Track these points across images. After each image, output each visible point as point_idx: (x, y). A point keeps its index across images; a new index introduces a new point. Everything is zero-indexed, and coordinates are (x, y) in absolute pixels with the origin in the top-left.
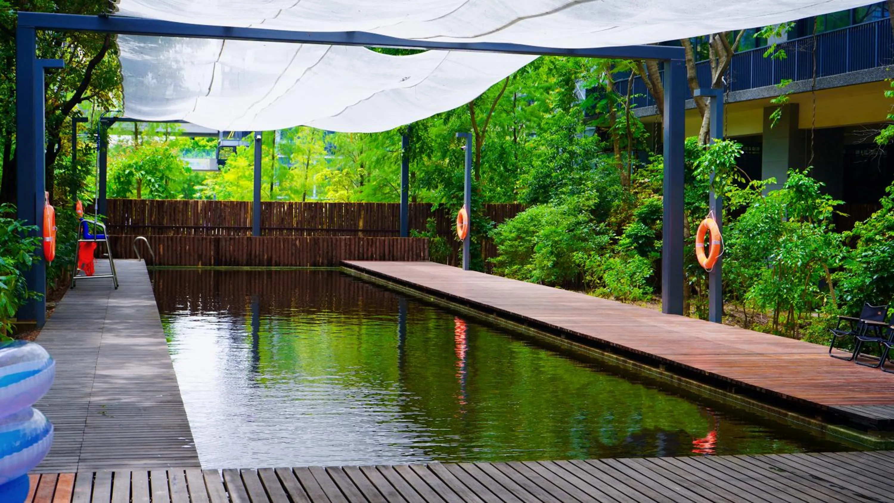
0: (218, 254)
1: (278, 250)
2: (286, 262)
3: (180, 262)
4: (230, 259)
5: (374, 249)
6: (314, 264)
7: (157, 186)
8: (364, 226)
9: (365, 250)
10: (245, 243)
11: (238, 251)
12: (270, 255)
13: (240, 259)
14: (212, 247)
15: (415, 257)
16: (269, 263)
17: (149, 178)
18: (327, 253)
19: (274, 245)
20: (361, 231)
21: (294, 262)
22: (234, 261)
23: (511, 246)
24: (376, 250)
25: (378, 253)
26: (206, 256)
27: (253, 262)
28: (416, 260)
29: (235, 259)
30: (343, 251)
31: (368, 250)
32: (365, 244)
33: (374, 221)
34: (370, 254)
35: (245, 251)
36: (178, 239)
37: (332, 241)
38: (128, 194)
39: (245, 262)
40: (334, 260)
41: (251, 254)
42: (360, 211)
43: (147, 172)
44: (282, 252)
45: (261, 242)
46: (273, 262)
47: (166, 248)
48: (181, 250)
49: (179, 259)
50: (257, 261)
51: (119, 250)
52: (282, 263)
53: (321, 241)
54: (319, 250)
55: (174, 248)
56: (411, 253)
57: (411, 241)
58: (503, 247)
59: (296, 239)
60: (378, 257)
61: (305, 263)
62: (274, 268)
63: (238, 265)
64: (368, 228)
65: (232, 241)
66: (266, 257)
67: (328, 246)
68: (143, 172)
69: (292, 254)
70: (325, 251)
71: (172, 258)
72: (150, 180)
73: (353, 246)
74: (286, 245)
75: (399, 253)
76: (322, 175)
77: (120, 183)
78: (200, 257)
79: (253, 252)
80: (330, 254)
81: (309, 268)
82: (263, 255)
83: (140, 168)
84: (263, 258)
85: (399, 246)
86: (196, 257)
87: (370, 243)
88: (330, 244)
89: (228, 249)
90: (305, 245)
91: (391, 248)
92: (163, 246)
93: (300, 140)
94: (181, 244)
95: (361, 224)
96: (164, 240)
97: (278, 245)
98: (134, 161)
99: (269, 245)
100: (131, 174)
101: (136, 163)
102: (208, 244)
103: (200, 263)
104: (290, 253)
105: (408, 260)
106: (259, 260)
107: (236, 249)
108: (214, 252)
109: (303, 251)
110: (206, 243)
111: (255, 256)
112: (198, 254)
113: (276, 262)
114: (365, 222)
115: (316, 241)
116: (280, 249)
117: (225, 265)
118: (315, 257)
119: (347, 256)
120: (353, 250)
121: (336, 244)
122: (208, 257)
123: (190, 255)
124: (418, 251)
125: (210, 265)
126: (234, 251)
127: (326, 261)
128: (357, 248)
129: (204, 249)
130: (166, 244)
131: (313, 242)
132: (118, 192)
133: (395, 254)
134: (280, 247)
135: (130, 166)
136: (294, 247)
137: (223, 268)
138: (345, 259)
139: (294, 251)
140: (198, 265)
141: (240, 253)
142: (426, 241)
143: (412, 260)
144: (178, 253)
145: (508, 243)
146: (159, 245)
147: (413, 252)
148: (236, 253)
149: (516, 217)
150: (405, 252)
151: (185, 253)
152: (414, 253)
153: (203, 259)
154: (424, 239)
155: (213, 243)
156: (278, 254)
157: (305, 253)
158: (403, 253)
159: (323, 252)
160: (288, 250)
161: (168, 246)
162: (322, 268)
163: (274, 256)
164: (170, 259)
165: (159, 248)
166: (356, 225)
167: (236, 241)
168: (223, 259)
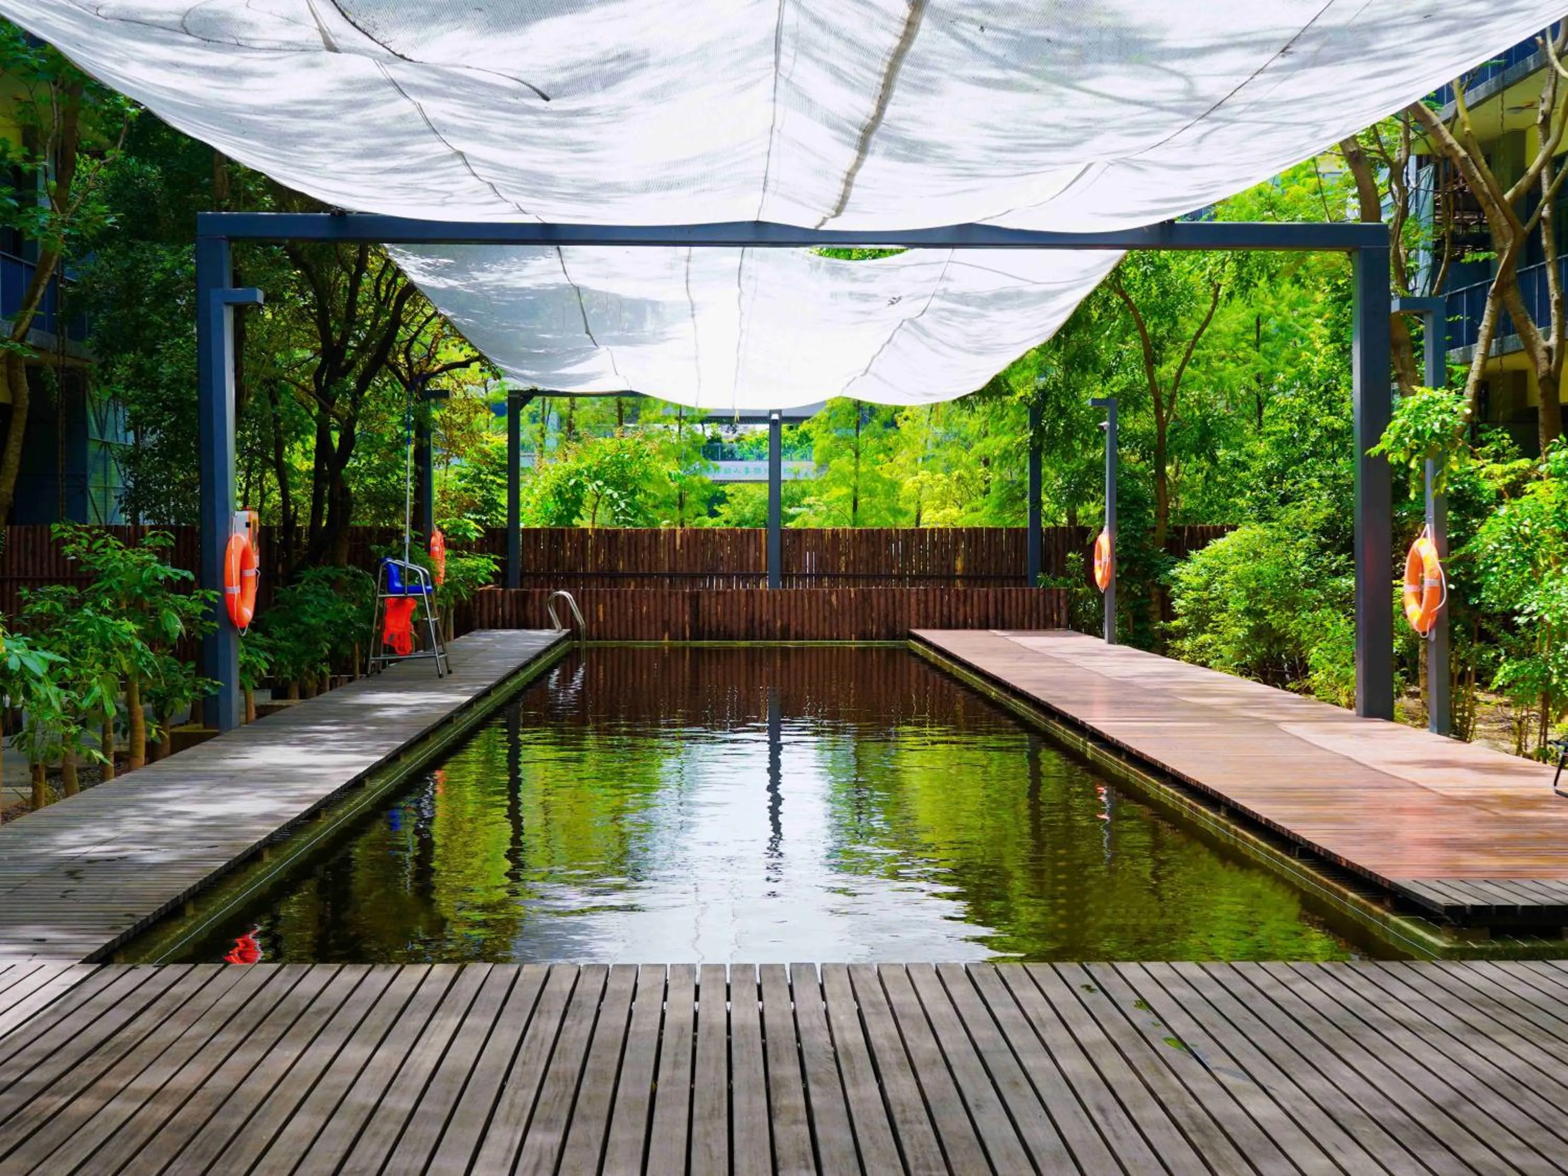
0: (697, 620)
1: (799, 611)
2: (814, 632)
3: (633, 634)
4: (718, 629)
5: (968, 609)
6: (863, 636)
7: (623, 505)
8: (964, 568)
9: (953, 610)
10: (743, 600)
11: (731, 615)
12: (786, 620)
13: (735, 627)
14: (687, 608)
15: (1042, 622)
16: (785, 636)
17: (609, 491)
18: (887, 616)
19: (792, 603)
20: (959, 577)
21: (827, 633)
22: (725, 631)
23: (1196, 600)
24: (972, 610)
25: (976, 615)
26: (677, 623)
27: (758, 633)
28: (1045, 628)
29: (725, 628)
30: (913, 613)
31: (957, 609)
32: (953, 600)
33: (983, 560)
34: (961, 618)
35: (743, 614)
36: (629, 593)
37: (894, 596)
38: (576, 521)
39: (742, 634)
40: (898, 629)
41: (753, 619)
42: (956, 543)
43: (606, 483)
44: (806, 615)
45: (771, 599)
46: (792, 633)
47: (609, 610)
48: (634, 614)
49: (630, 627)
50: (764, 632)
51: (530, 614)
52: (807, 635)
53: (874, 595)
54: (872, 610)
55: (623, 610)
56: (1035, 615)
57: (1034, 594)
58: (1182, 603)
59: (831, 593)
60: (976, 623)
61: (847, 632)
62: (791, 644)
63: (731, 638)
64: (972, 573)
65: (721, 597)
66: (779, 624)
67: (887, 606)
68: (600, 483)
69: (825, 618)
70: (882, 613)
71: (619, 627)
72: (611, 495)
73: (931, 605)
74: (814, 604)
75: (1014, 617)
76: (914, 482)
77: (564, 501)
78: (666, 625)
79: (757, 616)
80: (890, 618)
81: (854, 644)
82: (775, 621)
83: (597, 476)
84: (775, 626)
85: (1014, 604)
86: (659, 624)
87: (962, 598)
88: (890, 601)
89: (713, 611)
90: (847, 602)
91: (999, 606)
92: (605, 607)
93: (909, 422)
94: (633, 602)
95: (959, 564)
96: (605, 596)
97: (799, 603)
98: (584, 465)
99: (785, 602)
100: (578, 485)
101: (589, 468)
102: (680, 602)
103: (666, 636)
104: (821, 616)
105: (1030, 628)
106: (768, 630)
107: (728, 611)
108: (691, 616)
109: (843, 614)
110: (677, 600)
111: (761, 624)
112: (663, 621)
113: (796, 633)
114: (967, 561)
115: (865, 597)
116: (803, 610)
117: (710, 639)
118: (865, 623)
119: (921, 622)
120: (931, 610)
121: (901, 601)
122: (680, 625)
123: (649, 621)
124: (1048, 611)
125: (684, 638)
126: (725, 614)
127: (883, 631)
128: (938, 608)
129: (673, 612)
130: (608, 602)
131: (860, 599)
132: (559, 518)
133: (1007, 617)
134: (803, 606)
135: (578, 473)
136: (827, 607)
137: (705, 643)
138: (918, 627)
139: (827, 614)
140: (663, 639)
141: (735, 618)
142: (1062, 593)
143: (1038, 628)
144: (630, 619)
145: (1191, 595)
146: (597, 606)
147: (1038, 614)
148: (728, 617)
149: (1207, 548)
150: (1024, 613)
151: (641, 618)
152: (1042, 615)
153: (673, 628)
154: (1059, 591)
155: (687, 602)
156: (800, 621)
157: (847, 617)
158: (1020, 615)
159: (879, 615)
160: (818, 611)
161: (612, 606)
162: (876, 643)
163: (793, 623)
164: (616, 629)
165: (597, 611)
166: (951, 567)
167: (728, 597)
168: (706, 628)
